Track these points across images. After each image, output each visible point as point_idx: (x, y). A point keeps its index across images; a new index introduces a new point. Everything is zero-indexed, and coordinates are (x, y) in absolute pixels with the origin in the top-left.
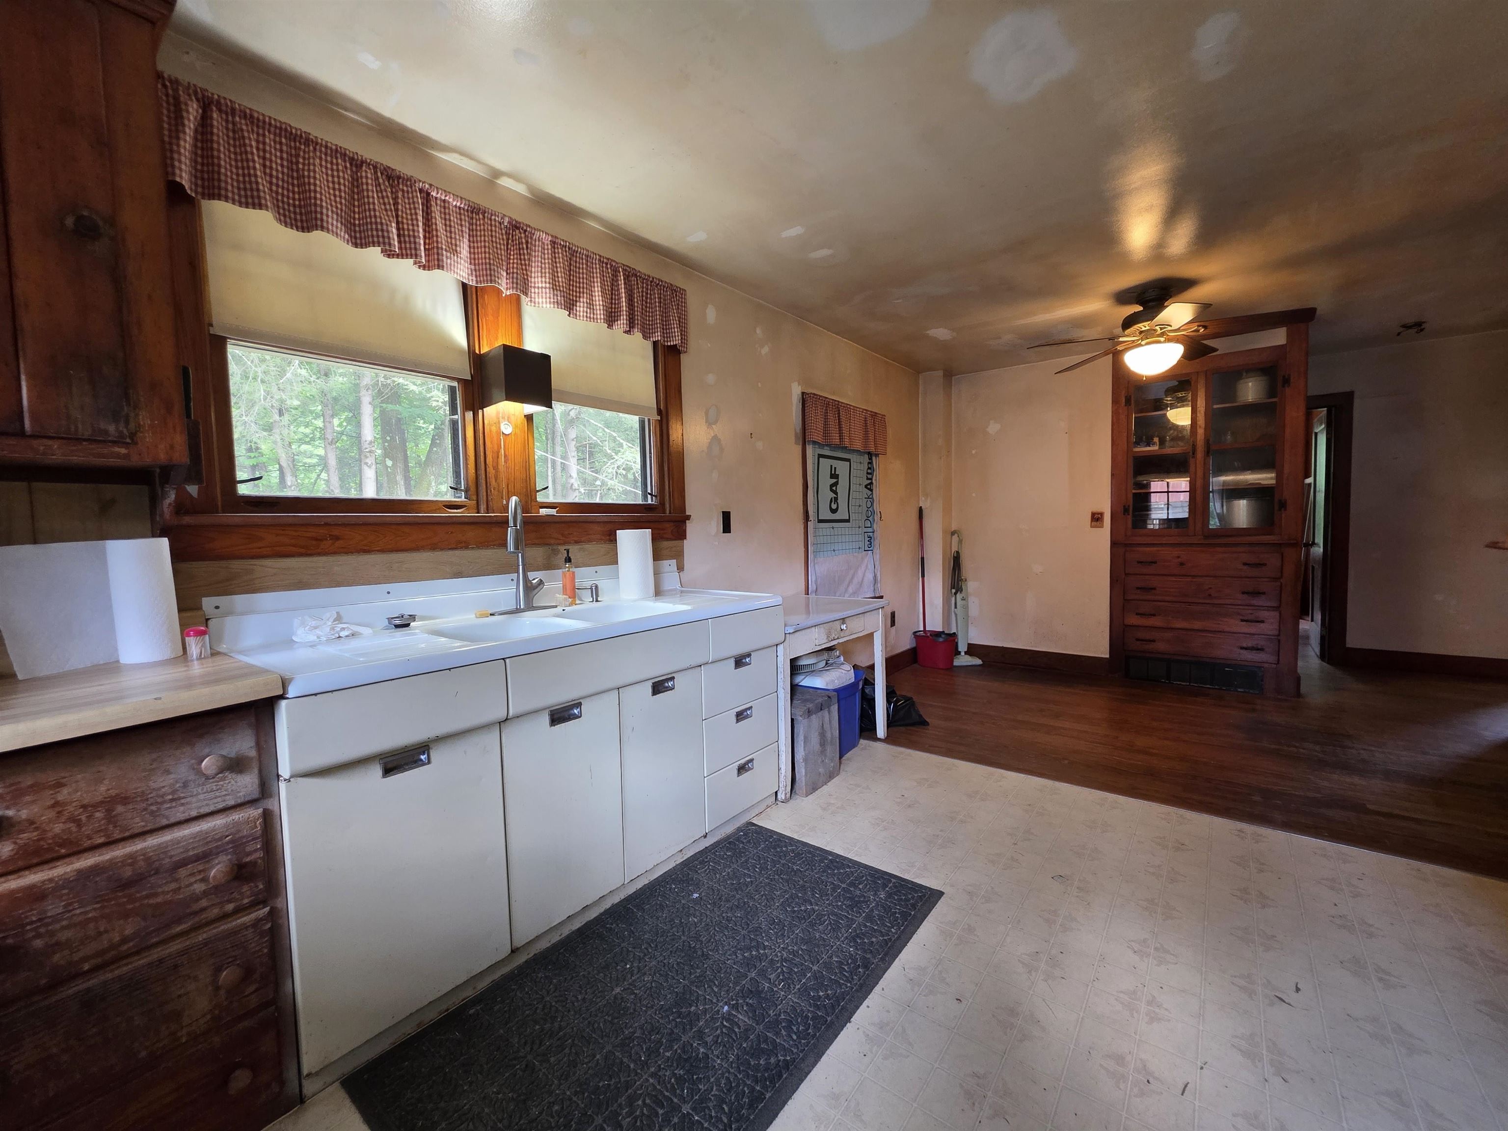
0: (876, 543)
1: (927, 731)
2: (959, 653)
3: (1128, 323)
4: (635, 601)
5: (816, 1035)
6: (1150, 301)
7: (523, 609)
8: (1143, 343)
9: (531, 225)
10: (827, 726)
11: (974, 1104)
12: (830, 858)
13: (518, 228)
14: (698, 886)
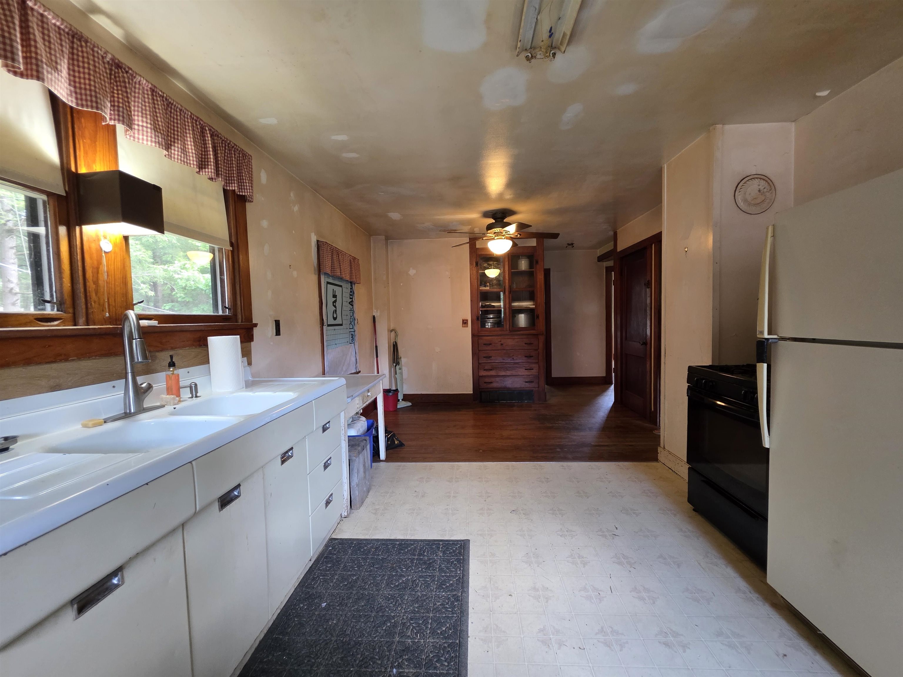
0: (356, 338)
1: (404, 450)
2: (399, 400)
3: (490, 227)
4: (232, 393)
5: (456, 655)
6: (499, 218)
7: (134, 413)
8: (496, 238)
9: (133, 69)
10: (366, 460)
11: (549, 646)
12: (398, 543)
13: (121, 68)
14: (321, 597)
